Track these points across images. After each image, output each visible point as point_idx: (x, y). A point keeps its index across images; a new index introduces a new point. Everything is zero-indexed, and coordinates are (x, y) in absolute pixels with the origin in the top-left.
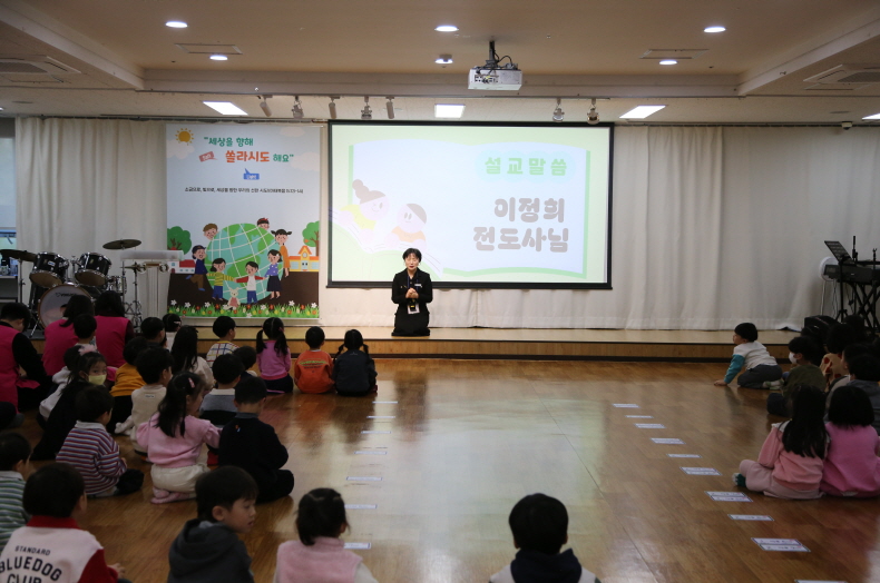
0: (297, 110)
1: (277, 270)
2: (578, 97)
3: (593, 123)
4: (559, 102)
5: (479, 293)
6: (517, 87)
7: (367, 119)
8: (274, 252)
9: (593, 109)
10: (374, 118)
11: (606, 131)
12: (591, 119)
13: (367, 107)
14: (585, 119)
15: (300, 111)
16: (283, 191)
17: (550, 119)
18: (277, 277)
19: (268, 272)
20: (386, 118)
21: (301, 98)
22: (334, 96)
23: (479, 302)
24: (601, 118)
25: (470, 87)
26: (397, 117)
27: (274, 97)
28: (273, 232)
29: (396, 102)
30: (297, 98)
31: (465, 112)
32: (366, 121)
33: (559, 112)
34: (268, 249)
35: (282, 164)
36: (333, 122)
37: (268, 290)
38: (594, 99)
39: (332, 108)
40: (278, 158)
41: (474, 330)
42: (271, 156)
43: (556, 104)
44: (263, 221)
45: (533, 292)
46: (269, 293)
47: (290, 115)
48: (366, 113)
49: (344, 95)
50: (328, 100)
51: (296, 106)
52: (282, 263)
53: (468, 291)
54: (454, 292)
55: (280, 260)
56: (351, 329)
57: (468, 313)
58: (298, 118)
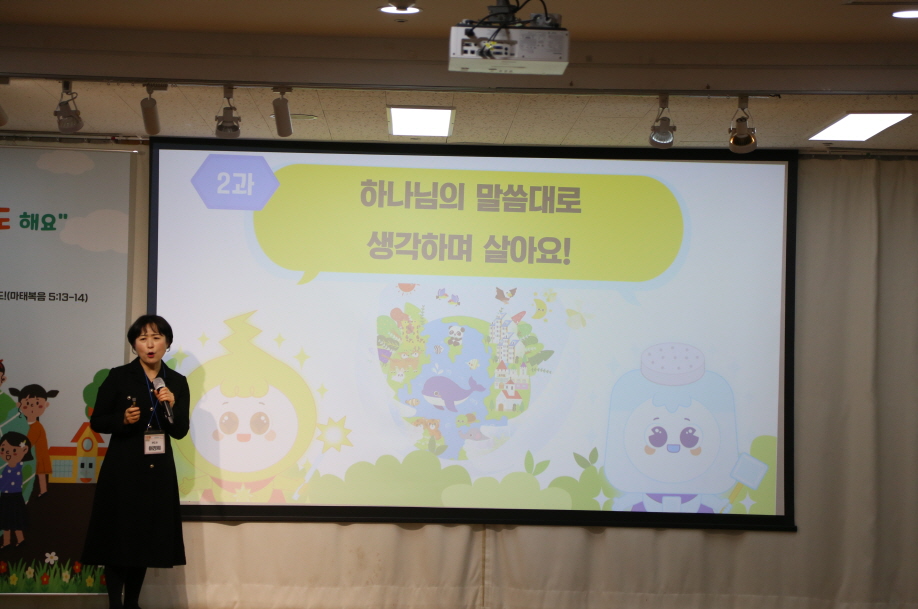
0: (66, 112)
1: (19, 480)
2: (708, 91)
3: (741, 150)
4: (664, 103)
5: (489, 537)
6: (558, 68)
7: (228, 135)
8: (13, 438)
9: (742, 120)
10: (246, 132)
11: (778, 172)
12: (737, 141)
13: (229, 110)
14: (726, 142)
15: (76, 115)
16: (42, 297)
17: (642, 140)
18: (19, 496)
20: (270, 133)
21: (76, 86)
22: (155, 84)
23: (489, 554)
24: (763, 140)
25: (453, 67)
26: (298, 132)
27: (15, 83)
28: (13, 391)
29: (295, 100)
30: (67, 87)
31: (455, 124)
32: (227, 140)
33: (664, 126)
35: (39, 234)
36: (159, 143)
38: (744, 98)
39: (149, 110)
40: (29, 221)
42: (14, 218)
43: (657, 107)
45: (613, 535)
47: (52, 124)
48: (228, 122)
49: (176, 81)
50: (140, 92)
51: (64, 105)
52: (33, 464)
53: (462, 531)
54: (432, 531)
55: (28, 457)
57: (463, 581)
58: (70, 131)
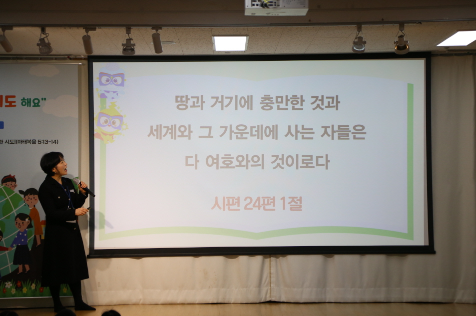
0: (44, 44)
1: (26, 238)
2: (383, 22)
3: (402, 53)
4: (359, 29)
5: (273, 261)
6: (303, 12)
7: (129, 54)
8: (22, 216)
9: (401, 37)
10: (138, 52)
11: (420, 64)
12: (399, 48)
13: (129, 40)
14: (393, 48)
15: (48, 46)
16: (34, 142)
17: (348, 49)
18: (26, 246)
19: (15, 241)
20: (152, 52)
21: (48, 30)
22: (89, 27)
23: (273, 271)
24: (412, 47)
25: (247, 14)
26: (166, 52)
27: (16, 29)
28: (21, 192)
29: (164, 34)
30: (43, 31)
31: (249, 44)
32: (129, 56)
33: (360, 42)
34: (15, 212)
35: (32, 109)
36: (93, 59)
37: (15, 263)
38: (402, 25)
39: (87, 42)
40: (26, 102)
41: (268, 306)
42: (18, 101)
43: (356, 31)
44: (9, 179)
45: (338, 258)
46: (16, 267)
47: (36, 50)
48: (129, 47)
49: (101, 26)
50: (82, 32)
51: (42, 40)
52: (33, 229)
53: (259, 258)
54: (243, 259)
55: (30, 226)
56: (110, 309)
57: (260, 284)
58: (45, 53)
